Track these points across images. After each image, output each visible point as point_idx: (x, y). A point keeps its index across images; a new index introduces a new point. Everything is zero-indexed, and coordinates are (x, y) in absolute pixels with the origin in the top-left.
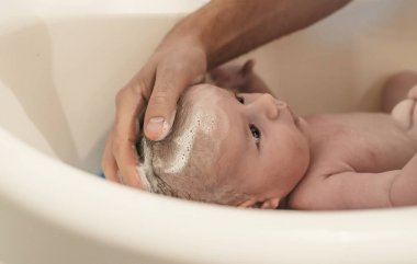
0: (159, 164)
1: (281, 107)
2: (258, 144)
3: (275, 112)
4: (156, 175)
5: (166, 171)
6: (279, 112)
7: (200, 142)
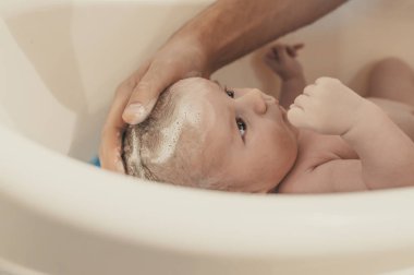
0: (147, 154)
1: (268, 102)
2: (243, 138)
3: (262, 107)
4: (144, 166)
5: (153, 161)
6: (267, 107)
7: (187, 134)
